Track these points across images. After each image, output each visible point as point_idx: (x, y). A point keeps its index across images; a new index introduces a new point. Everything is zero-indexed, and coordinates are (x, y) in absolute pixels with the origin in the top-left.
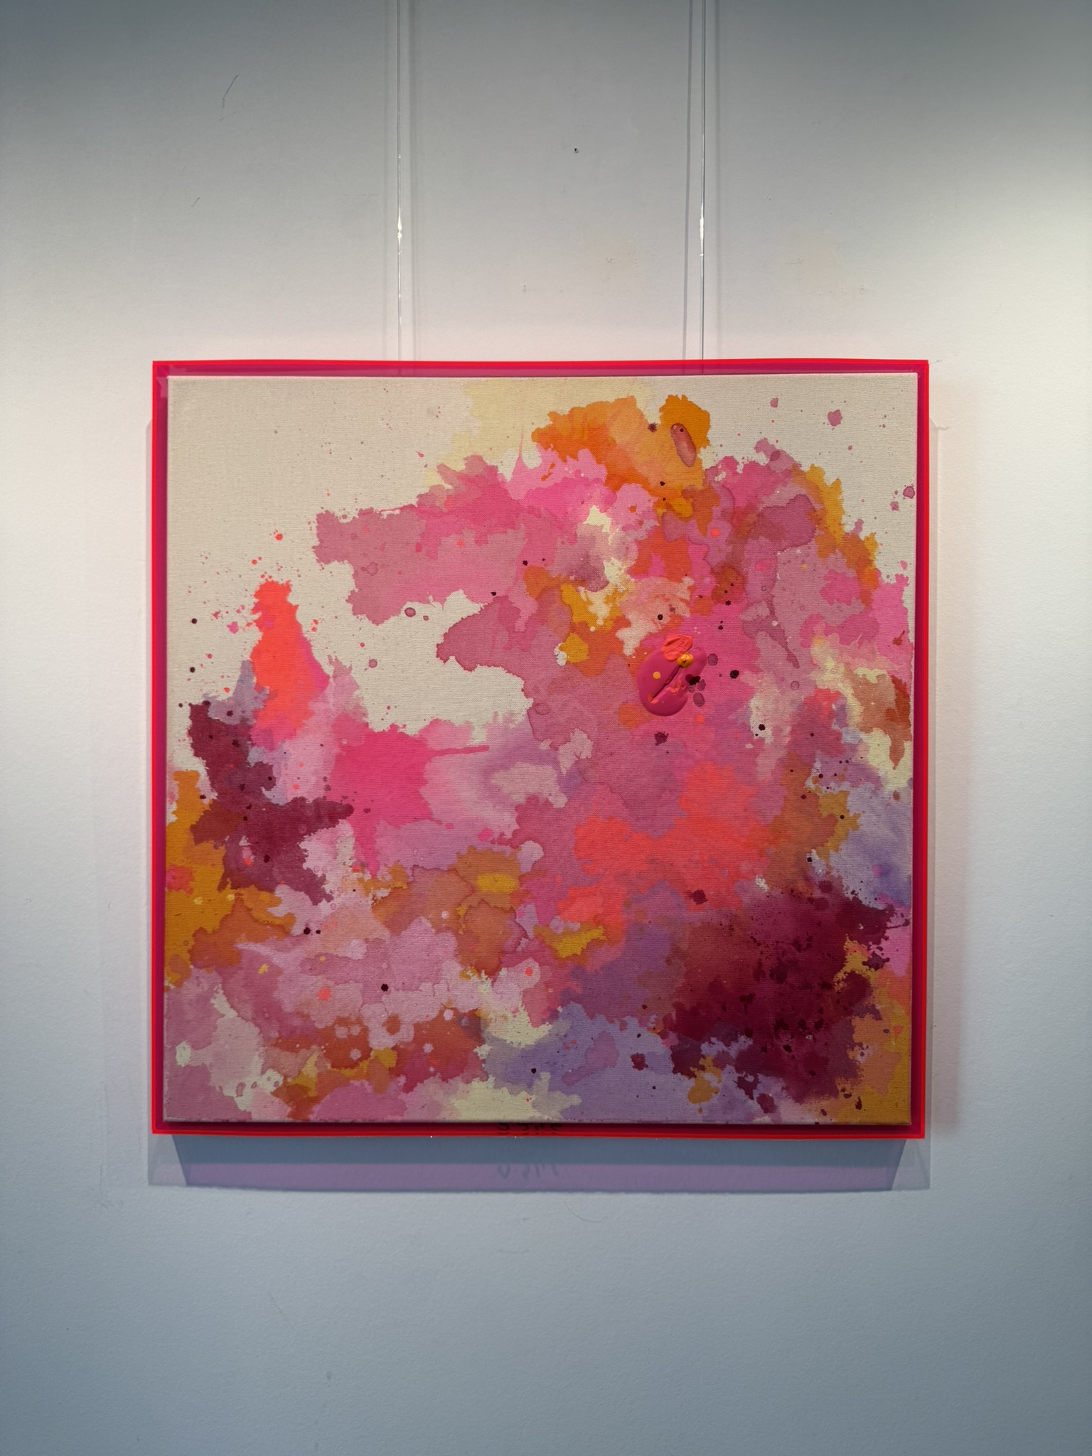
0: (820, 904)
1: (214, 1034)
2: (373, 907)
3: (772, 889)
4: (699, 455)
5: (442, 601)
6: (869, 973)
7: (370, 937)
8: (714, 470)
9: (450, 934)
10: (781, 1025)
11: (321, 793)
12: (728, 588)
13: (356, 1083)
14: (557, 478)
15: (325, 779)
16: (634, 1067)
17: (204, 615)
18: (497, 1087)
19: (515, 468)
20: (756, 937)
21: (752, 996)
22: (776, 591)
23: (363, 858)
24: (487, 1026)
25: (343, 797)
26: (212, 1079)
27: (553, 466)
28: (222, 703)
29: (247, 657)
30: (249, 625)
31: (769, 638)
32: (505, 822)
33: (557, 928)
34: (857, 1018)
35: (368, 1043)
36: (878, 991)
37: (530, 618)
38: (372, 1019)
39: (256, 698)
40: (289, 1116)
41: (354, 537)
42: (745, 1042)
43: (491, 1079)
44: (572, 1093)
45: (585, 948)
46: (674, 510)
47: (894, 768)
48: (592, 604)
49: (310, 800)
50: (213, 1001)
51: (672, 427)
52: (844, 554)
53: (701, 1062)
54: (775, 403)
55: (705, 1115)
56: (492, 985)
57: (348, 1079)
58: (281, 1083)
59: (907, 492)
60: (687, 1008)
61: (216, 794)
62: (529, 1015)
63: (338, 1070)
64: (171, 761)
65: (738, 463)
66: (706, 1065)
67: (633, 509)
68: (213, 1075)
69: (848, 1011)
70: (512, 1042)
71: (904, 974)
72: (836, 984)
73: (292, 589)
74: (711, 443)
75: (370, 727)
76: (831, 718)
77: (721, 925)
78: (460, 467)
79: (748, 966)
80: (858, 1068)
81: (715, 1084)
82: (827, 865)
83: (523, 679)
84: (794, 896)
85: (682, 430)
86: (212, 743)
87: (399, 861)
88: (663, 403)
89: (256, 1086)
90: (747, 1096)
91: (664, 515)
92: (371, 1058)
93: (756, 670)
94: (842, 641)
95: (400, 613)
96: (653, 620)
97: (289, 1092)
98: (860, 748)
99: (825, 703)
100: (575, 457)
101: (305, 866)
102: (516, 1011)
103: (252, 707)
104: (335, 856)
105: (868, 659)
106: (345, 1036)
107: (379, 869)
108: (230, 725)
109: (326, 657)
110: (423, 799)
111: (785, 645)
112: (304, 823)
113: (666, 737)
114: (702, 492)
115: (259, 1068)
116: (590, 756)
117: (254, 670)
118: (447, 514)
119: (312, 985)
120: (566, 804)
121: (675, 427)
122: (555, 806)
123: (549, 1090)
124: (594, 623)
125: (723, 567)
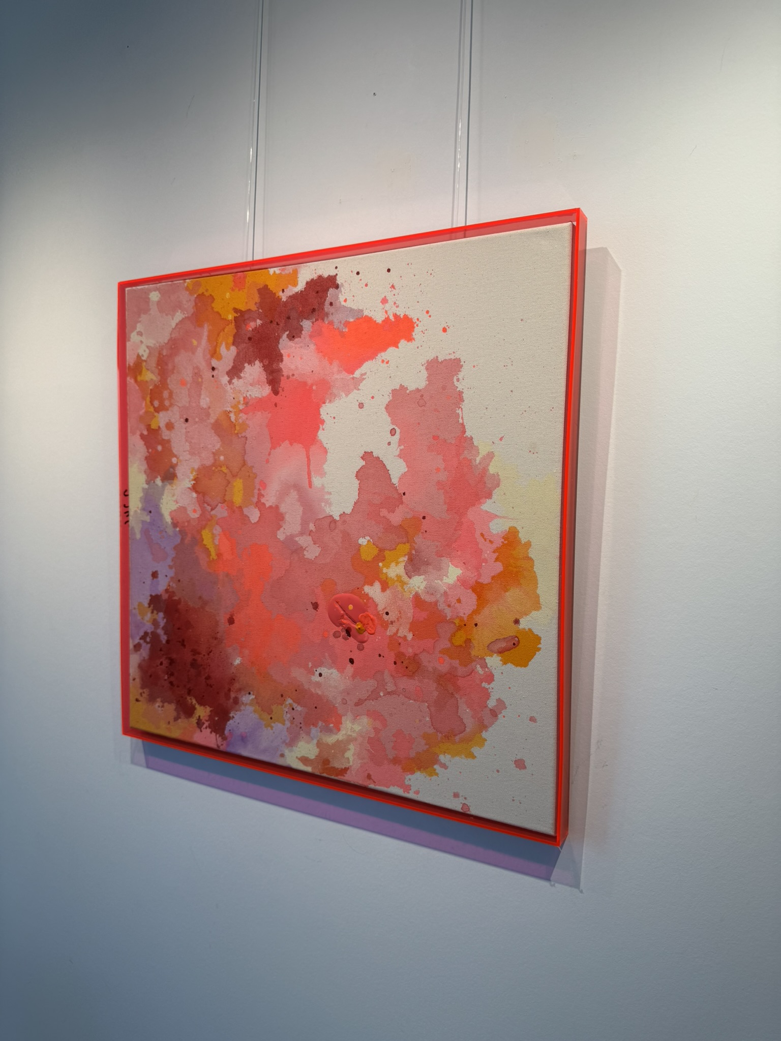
0: (227, 696)
1: (164, 314)
2: (225, 411)
3: (235, 667)
4: (495, 655)
5: (400, 456)
6: (195, 719)
7: (211, 410)
8: (484, 666)
9: (213, 461)
10: (172, 661)
11: (285, 373)
12: (405, 664)
13: (144, 405)
14: (482, 544)
15: (293, 375)
16: (153, 572)
17: (393, 278)
18: (143, 489)
19: (490, 513)
20: (211, 654)
21: (185, 646)
22: (403, 698)
23: (251, 403)
24: (170, 484)
25: (283, 388)
26: (144, 315)
27: (491, 542)
28: (338, 298)
29: (366, 313)
30: (386, 312)
31: (373, 688)
32: (269, 500)
33: (216, 530)
34: (175, 707)
35: (161, 411)
36: (187, 722)
37: (388, 520)
38: (172, 413)
39: (341, 322)
40: (129, 364)
41: (444, 388)
42: (164, 639)
43: (146, 486)
44: (141, 534)
45: (206, 546)
46: (457, 631)
47: (297, 757)
48: (396, 566)
49: (282, 365)
51: (516, 637)
52: (425, 751)
53: (155, 612)
54: (532, 719)
55: (132, 610)
56: (188, 488)
57: (145, 400)
58: (143, 358)
59: (466, 806)
60: (179, 607)
61: (285, 300)
62: (175, 510)
63: (149, 393)
64: (304, 267)
65: (489, 684)
66: (154, 614)
67: (459, 601)
68: (146, 315)
69: (178, 702)
70: (162, 499)
71: (194, 739)
72: (190, 698)
73: (410, 343)
74: (504, 666)
75: (323, 405)
76: (325, 722)
77: (218, 633)
78: (492, 470)
79: (198, 646)
80: (153, 703)
81: (146, 618)
83: (351, 514)
84: (231, 680)
85: (514, 644)
86: (313, 293)
87: (249, 427)
88: (536, 633)
89: (141, 343)
90: (141, 636)
91: (455, 623)
92: (155, 413)
93: (354, 676)
94: (370, 738)
95: (393, 424)
96: (385, 608)
97: (139, 364)
98: (308, 738)
99: (334, 720)
100: (497, 560)
101: (246, 365)
102: (177, 502)
103: (336, 321)
104: (251, 385)
105: (359, 754)
106: (164, 396)
107: (246, 414)
108: (324, 305)
109: (365, 372)
110: (283, 442)
111: (368, 699)
112: (269, 363)
113: (316, 610)
114: (470, 654)
115: (149, 344)
116: (305, 557)
117: (358, 319)
118: (459, 459)
119: (187, 374)
120: (279, 539)
121: (517, 639)
122: (278, 532)
123: (142, 521)
124: (384, 566)
125: (418, 662)
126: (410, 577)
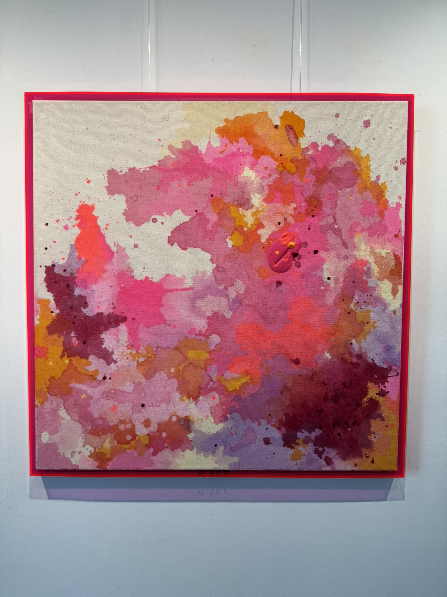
0: (356, 365)
1: (60, 427)
2: (137, 367)
3: (333, 358)
4: (299, 141)
5: (171, 215)
6: (379, 398)
7: (135, 381)
8: (307, 149)
9: (175, 379)
10: (336, 423)
11: (111, 311)
12: (313, 208)
13: (129, 451)
14: (228, 152)
15: (113, 303)
16: (264, 444)
17: (52, 221)
18: (198, 453)
19: (207, 147)
20: (325, 381)
21: (322, 409)
22: (337, 210)
23: (132, 342)
24: (193, 424)
25: (122, 312)
26: (59, 449)
27: (226, 146)
28: (61, 265)
29: (73, 242)
30: (74, 226)
31: (333, 234)
32: (202, 325)
33: (227, 377)
34: (373, 420)
35: (135, 432)
36: (383, 407)
37: (214, 223)
38: (137, 421)
39: (78, 263)
40: (97, 467)
41: (126, 182)
42: (318, 432)
43: (195, 449)
44: (234, 456)
45: (241, 386)
46: (287, 169)
47: (394, 299)
48: (245, 217)
49: (105, 314)
50: (59, 412)
51: (286, 127)
52: (371, 192)
53: (297, 441)
54: (337, 116)
55: (298, 466)
56: (196, 404)
57: (125, 449)
58: (93, 451)
59: (402, 161)
60: (291, 415)
61: (59, 311)
62: (214, 419)
63: (120, 445)
64: (36, 294)
65: (319, 146)
66: (299, 443)
67: (266, 168)
68: (59, 447)
69: (369, 417)
70: (205, 432)
71: (396, 399)
72: (363, 404)
73: (95, 208)
74: (305, 135)
75: (135, 278)
76: (363, 274)
77: (307, 375)
78: (179, 146)
79: (320, 395)
80: (373, 444)
81: (303, 452)
82: (360, 346)
83: (211, 254)
84: (343, 361)
85: (291, 129)
86: (56, 285)
87: (150, 344)
88: (282, 115)
89: (81, 453)
90: (319, 458)
91: (282, 171)
92: (137, 439)
93: (327, 250)
94: (369, 236)
95: (149, 221)
96: (276, 225)
97: (97, 456)
98: (377, 289)
99: (360, 267)
100: (237, 141)
101: (103, 346)
102: (207, 417)
103: (76, 268)
104: (118, 342)
105: (381, 244)
106: (124, 429)
107: (140, 347)
108: (65, 276)
109: (113, 243)
110: (162, 313)
111: (341, 237)
112: (103, 325)
113: (281, 283)
114: (301, 160)
115: (82, 444)
116: (244, 293)
117: (77, 249)
118: (173, 170)
119: (107, 404)
120: (232, 316)
121: (287, 127)
122: (226, 317)
123: (223, 455)
124: (246, 226)
125: (311, 198)
126: (253, 206)
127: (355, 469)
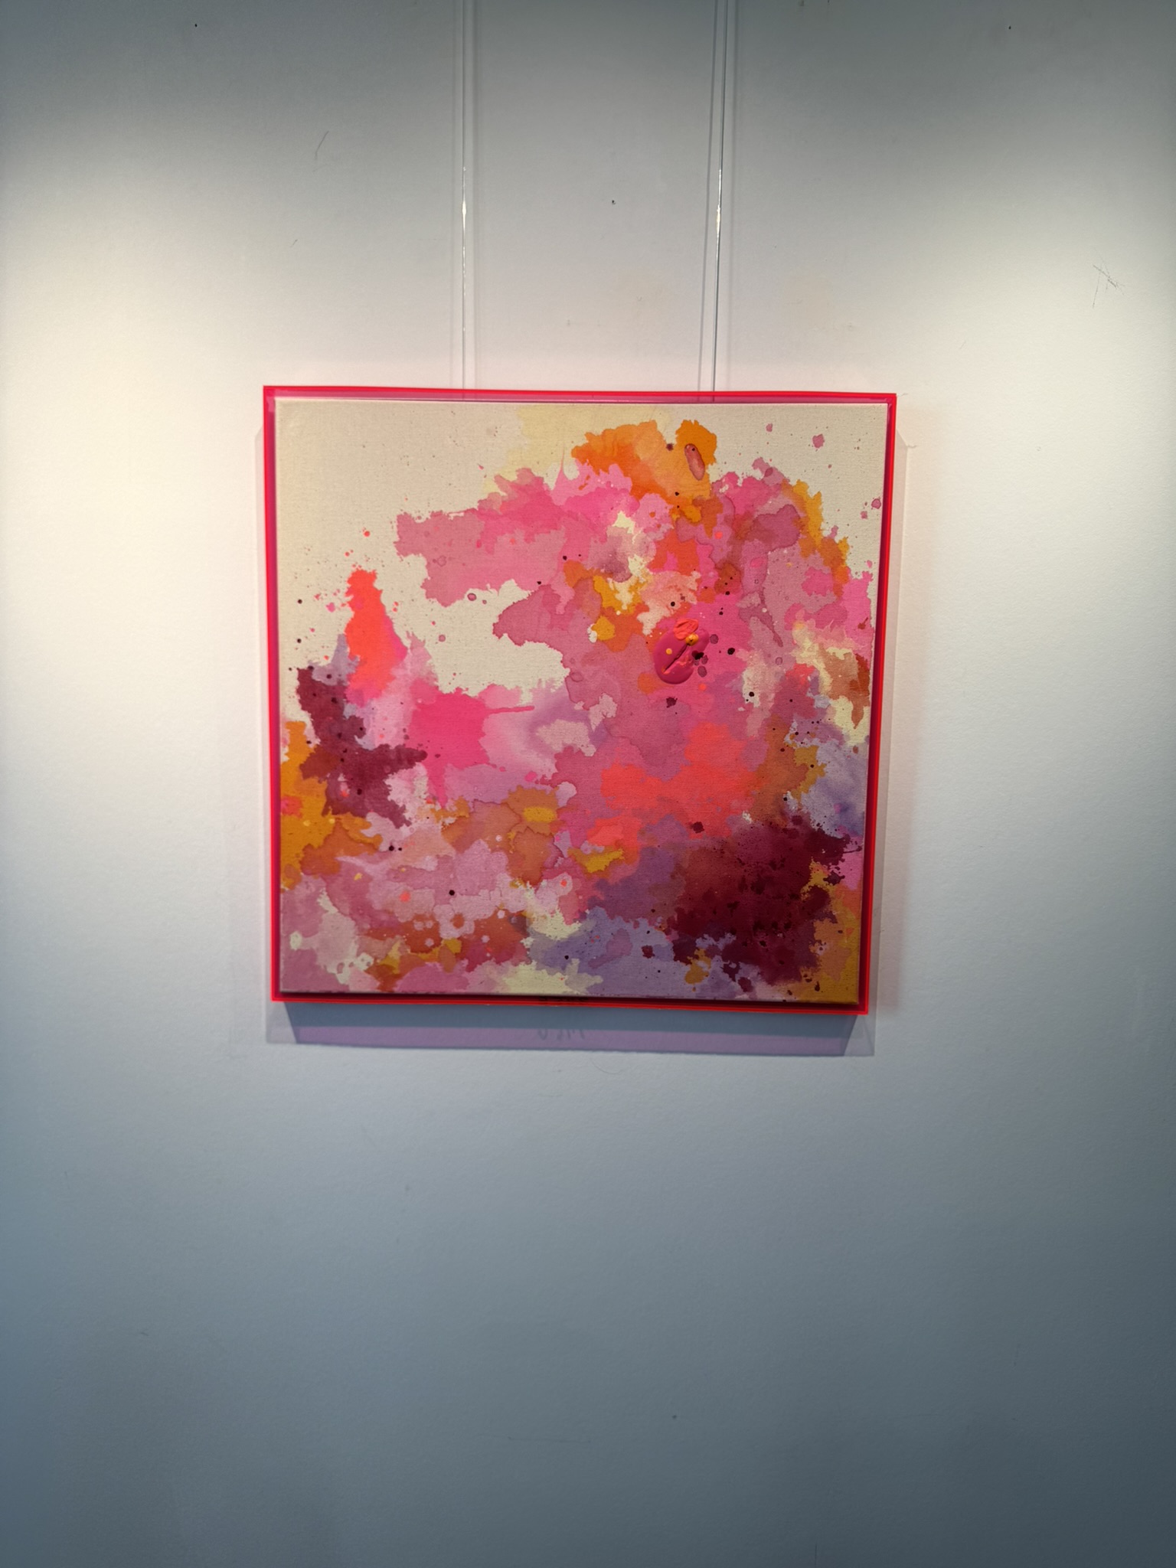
0: (793, 834)
1: (320, 925)
2: (442, 831)
3: (755, 821)
4: (707, 471)
5: (498, 588)
6: (828, 887)
7: (440, 854)
8: (719, 483)
9: (502, 853)
10: (759, 925)
11: (401, 742)
12: (727, 580)
13: (429, 964)
14: (591, 487)
15: (404, 730)
16: (644, 956)
17: (308, 596)
18: (538, 969)
19: (558, 479)
20: (741, 858)
21: (737, 903)
22: (766, 584)
23: (435, 793)
24: (531, 923)
25: (419, 744)
26: (318, 960)
27: (588, 477)
28: (323, 668)
29: (342, 631)
30: (343, 605)
31: (759, 623)
32: (546, 766)
33: (586, 850)
34: (818, 921)
35: (438, 934)
36: (835, 901)
37: (568, 603)
38: (443, 917)
39: (349, 664)
40: (378, 988)
41: (427, 534)
42: (730, 938)
43: (534, 963)
44: (596, 974)
45: (608, 865)
46: (686, 516)
47: (855, 728)
48: (619, 592)
49: (393, 747)
50: (319, 900)
51: (686, 447)
52: (822, 555)
53: (696, 952)
54: (770, 428)
55: (698, 992)
56: (535, 893)
57: (424, 961)
58: (372, 963)
59: (875, 504)
60: (686, 911)
61: (320, 741)
62: (564, 916)
63: (416, 954)
64: (283, 713)
65: (738, 478)
66: (699, 955)
67: (653, 514)
68: (319, 957)
69: (811, 916)
70: (550, 936)
71: (855, 888)
72: (802, 895)
73: (378, 576)
74: (717, 460)
75: (440, 689)
76: (807, 688)
77: (715, 849)
78: (513, 477)
79: (735, 880)
80: (818, 959)
81: (706, 969)
83: (562, 653)
84: (772, 828)
85: (693, 450)
86: (315, 700)
87: (462, 796)
88: (679, 426)
89: (353, 965)
90: (731, 979)
91: (678, 519)
92: (442, 945)
93: (749, 649)
94: (817, 626)
95: (463, 597)
96: (667, 607)
97: (379, 970)
98: (828, 711)
99: (802, 676)
100: (606, 470)
101: (389, 798)
102: (553, 913)
103: (347, 672)
104: (412, 792)
105: (838, 641)
106: (421, 929)
107: (447, 802)
108: (329, 685)
109: (405, 633)
110: (482, 747)
111: (772, 628)
112: (388, 764)
113: (675, 701)
114: (709, 501)
115: (355, 952)
116: (614, 716)
117: (348, 642)
118: (502, 516)
119: (396, 890)
120: (595, 753)
121: (688, 447)
122: (586, 755)
123: (578, 972)
124: (620, 608)
125: (724, 564)
126: (631, 575)
127: (789, 998)
